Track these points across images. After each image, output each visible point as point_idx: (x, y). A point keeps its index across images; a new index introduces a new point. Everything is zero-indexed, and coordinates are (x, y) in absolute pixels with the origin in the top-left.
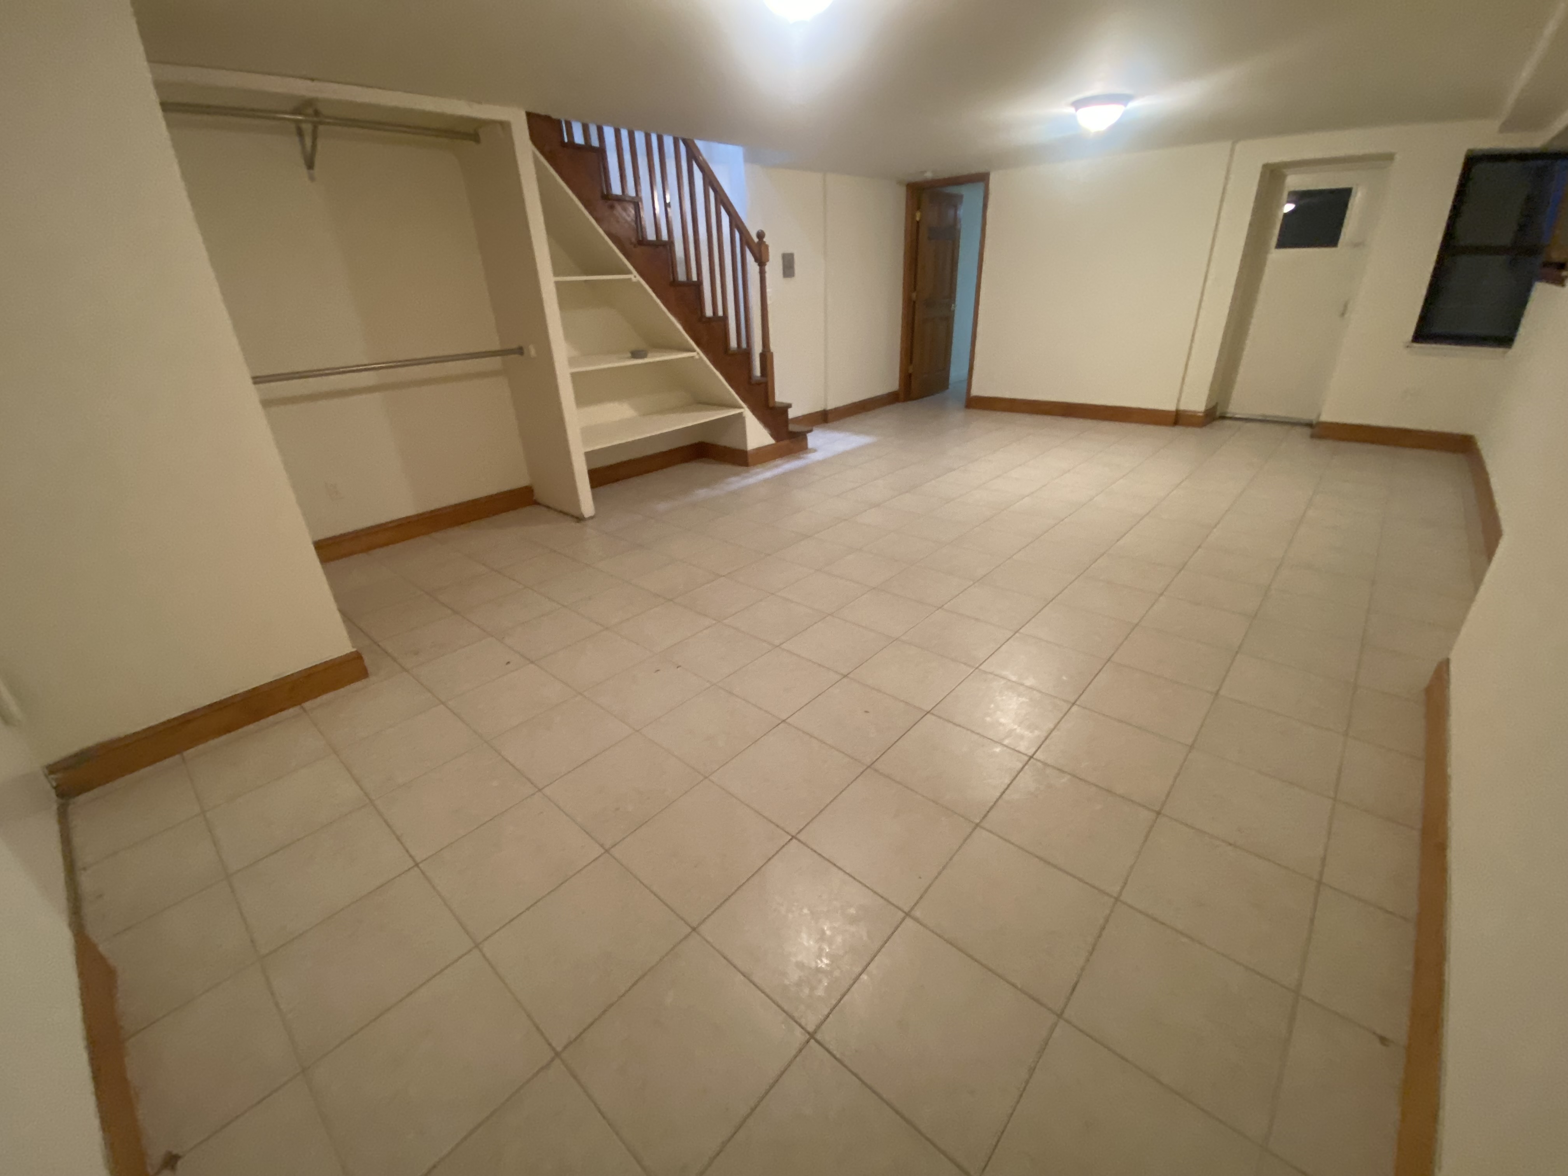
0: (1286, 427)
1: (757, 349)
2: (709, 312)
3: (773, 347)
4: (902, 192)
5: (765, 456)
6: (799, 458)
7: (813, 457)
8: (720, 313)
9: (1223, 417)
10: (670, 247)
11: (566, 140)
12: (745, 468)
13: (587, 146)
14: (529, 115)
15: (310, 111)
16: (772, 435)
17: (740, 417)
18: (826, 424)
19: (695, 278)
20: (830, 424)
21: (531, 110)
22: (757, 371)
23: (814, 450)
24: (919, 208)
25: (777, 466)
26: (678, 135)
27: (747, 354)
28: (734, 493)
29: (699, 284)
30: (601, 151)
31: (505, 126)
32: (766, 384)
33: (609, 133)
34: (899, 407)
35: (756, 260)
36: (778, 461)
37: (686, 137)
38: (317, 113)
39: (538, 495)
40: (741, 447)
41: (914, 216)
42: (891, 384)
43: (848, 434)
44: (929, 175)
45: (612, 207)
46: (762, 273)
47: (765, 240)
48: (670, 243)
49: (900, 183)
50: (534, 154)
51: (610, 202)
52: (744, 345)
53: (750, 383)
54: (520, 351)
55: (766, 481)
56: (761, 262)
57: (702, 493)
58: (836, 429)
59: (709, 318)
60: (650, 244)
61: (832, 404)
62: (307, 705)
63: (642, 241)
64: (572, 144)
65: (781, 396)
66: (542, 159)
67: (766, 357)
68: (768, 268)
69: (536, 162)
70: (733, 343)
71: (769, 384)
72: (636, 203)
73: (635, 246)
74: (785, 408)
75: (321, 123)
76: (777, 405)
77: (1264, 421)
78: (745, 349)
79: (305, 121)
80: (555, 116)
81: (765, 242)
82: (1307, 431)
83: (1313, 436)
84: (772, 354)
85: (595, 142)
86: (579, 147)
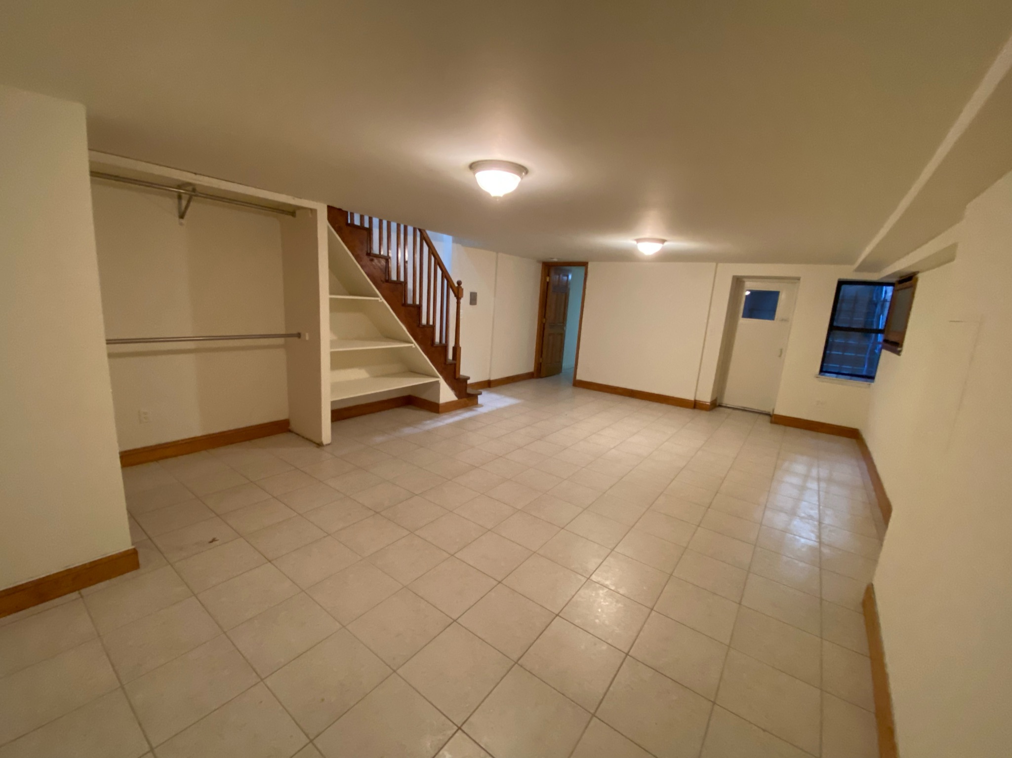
0: (757, 415)
1: (451, 344)
2: (424, 321)
3: (461, 344)
4: (540, 267)
5: (450, 407)
6: (471, 410)
7: (480, 411)
8: (431, 323)
9: (720, 406)
10: (405, 285)
11: (349, 222)
12: (437, 415)
13: (361, 227)
14: (329, 207)
15: (190, 188)
16: (457, 395)
17: (437, 383)
18: (489, 389)
19: (418, 303)
20: (492, 389)
21: (331, 204)
22: (450, 356)
23: (482, 406)
24: (548, 275)
25: (457, 415)
26: (416, 227)
27: (445, 348)
28: (429, 432)
29: (419, 307)
30: (369, 231)
31: (313, 211)
32: (455, 364)
33: (376, 221)
34: (534, 381)
35: (455, 296)
36: (459, 412)
37: (421, 228)
38: (194, 190)
39: (293, 426)
40: (437, 402)
41: (545, 279)
42: (530, 368)
43: (503, 396)
44: (555, 260)
45: (372, 260)
46: (458, 303)
47: (461, 286)
48: (405, 282)
49: (539, 261)
50: (328, 227)
51: (371, 257)
52: (444, 341)
53: (445, 364)
54: (299, 335)
55: (451, 425)
56: (458, 297)
57: (408, 431)
58: (496, 392)
59: (424, 326)
60: (394, 282)
61: (493, 377)
62: (84, 591)
63: (388, 280)
64: (352, 225)
65: (464, 371)
66: (333, 230)
67: (456, 349)
68: (462, 301)
69: (329, 232)
70: (437, 340)
71: (457, 365)
72: (387, 259)
73: (383, 282)
74: (466, 379)
75: (195, 196)
76: (461, 377)
77: (744, 410)
78: (444, 344)
79: (185, 193)
80: (344, 209)
81: (461, 287)
82: (767, 418)
83: (772, 422)
84: (460, 348)
85: (367, 225)
86: (357, 227)
